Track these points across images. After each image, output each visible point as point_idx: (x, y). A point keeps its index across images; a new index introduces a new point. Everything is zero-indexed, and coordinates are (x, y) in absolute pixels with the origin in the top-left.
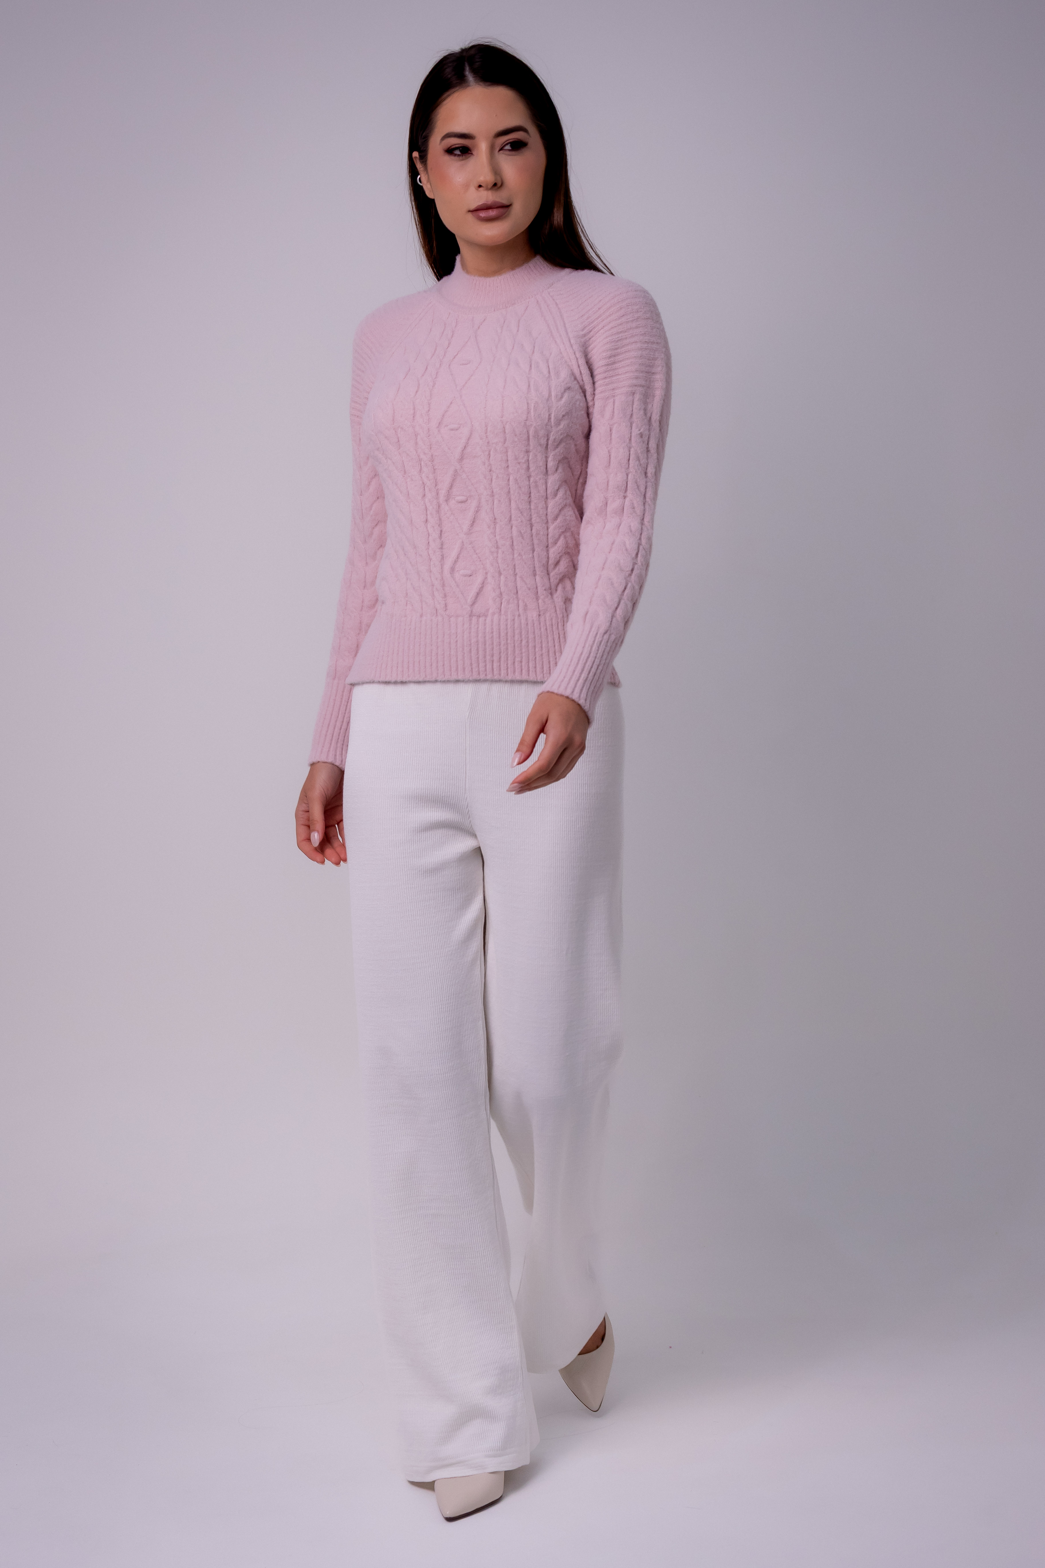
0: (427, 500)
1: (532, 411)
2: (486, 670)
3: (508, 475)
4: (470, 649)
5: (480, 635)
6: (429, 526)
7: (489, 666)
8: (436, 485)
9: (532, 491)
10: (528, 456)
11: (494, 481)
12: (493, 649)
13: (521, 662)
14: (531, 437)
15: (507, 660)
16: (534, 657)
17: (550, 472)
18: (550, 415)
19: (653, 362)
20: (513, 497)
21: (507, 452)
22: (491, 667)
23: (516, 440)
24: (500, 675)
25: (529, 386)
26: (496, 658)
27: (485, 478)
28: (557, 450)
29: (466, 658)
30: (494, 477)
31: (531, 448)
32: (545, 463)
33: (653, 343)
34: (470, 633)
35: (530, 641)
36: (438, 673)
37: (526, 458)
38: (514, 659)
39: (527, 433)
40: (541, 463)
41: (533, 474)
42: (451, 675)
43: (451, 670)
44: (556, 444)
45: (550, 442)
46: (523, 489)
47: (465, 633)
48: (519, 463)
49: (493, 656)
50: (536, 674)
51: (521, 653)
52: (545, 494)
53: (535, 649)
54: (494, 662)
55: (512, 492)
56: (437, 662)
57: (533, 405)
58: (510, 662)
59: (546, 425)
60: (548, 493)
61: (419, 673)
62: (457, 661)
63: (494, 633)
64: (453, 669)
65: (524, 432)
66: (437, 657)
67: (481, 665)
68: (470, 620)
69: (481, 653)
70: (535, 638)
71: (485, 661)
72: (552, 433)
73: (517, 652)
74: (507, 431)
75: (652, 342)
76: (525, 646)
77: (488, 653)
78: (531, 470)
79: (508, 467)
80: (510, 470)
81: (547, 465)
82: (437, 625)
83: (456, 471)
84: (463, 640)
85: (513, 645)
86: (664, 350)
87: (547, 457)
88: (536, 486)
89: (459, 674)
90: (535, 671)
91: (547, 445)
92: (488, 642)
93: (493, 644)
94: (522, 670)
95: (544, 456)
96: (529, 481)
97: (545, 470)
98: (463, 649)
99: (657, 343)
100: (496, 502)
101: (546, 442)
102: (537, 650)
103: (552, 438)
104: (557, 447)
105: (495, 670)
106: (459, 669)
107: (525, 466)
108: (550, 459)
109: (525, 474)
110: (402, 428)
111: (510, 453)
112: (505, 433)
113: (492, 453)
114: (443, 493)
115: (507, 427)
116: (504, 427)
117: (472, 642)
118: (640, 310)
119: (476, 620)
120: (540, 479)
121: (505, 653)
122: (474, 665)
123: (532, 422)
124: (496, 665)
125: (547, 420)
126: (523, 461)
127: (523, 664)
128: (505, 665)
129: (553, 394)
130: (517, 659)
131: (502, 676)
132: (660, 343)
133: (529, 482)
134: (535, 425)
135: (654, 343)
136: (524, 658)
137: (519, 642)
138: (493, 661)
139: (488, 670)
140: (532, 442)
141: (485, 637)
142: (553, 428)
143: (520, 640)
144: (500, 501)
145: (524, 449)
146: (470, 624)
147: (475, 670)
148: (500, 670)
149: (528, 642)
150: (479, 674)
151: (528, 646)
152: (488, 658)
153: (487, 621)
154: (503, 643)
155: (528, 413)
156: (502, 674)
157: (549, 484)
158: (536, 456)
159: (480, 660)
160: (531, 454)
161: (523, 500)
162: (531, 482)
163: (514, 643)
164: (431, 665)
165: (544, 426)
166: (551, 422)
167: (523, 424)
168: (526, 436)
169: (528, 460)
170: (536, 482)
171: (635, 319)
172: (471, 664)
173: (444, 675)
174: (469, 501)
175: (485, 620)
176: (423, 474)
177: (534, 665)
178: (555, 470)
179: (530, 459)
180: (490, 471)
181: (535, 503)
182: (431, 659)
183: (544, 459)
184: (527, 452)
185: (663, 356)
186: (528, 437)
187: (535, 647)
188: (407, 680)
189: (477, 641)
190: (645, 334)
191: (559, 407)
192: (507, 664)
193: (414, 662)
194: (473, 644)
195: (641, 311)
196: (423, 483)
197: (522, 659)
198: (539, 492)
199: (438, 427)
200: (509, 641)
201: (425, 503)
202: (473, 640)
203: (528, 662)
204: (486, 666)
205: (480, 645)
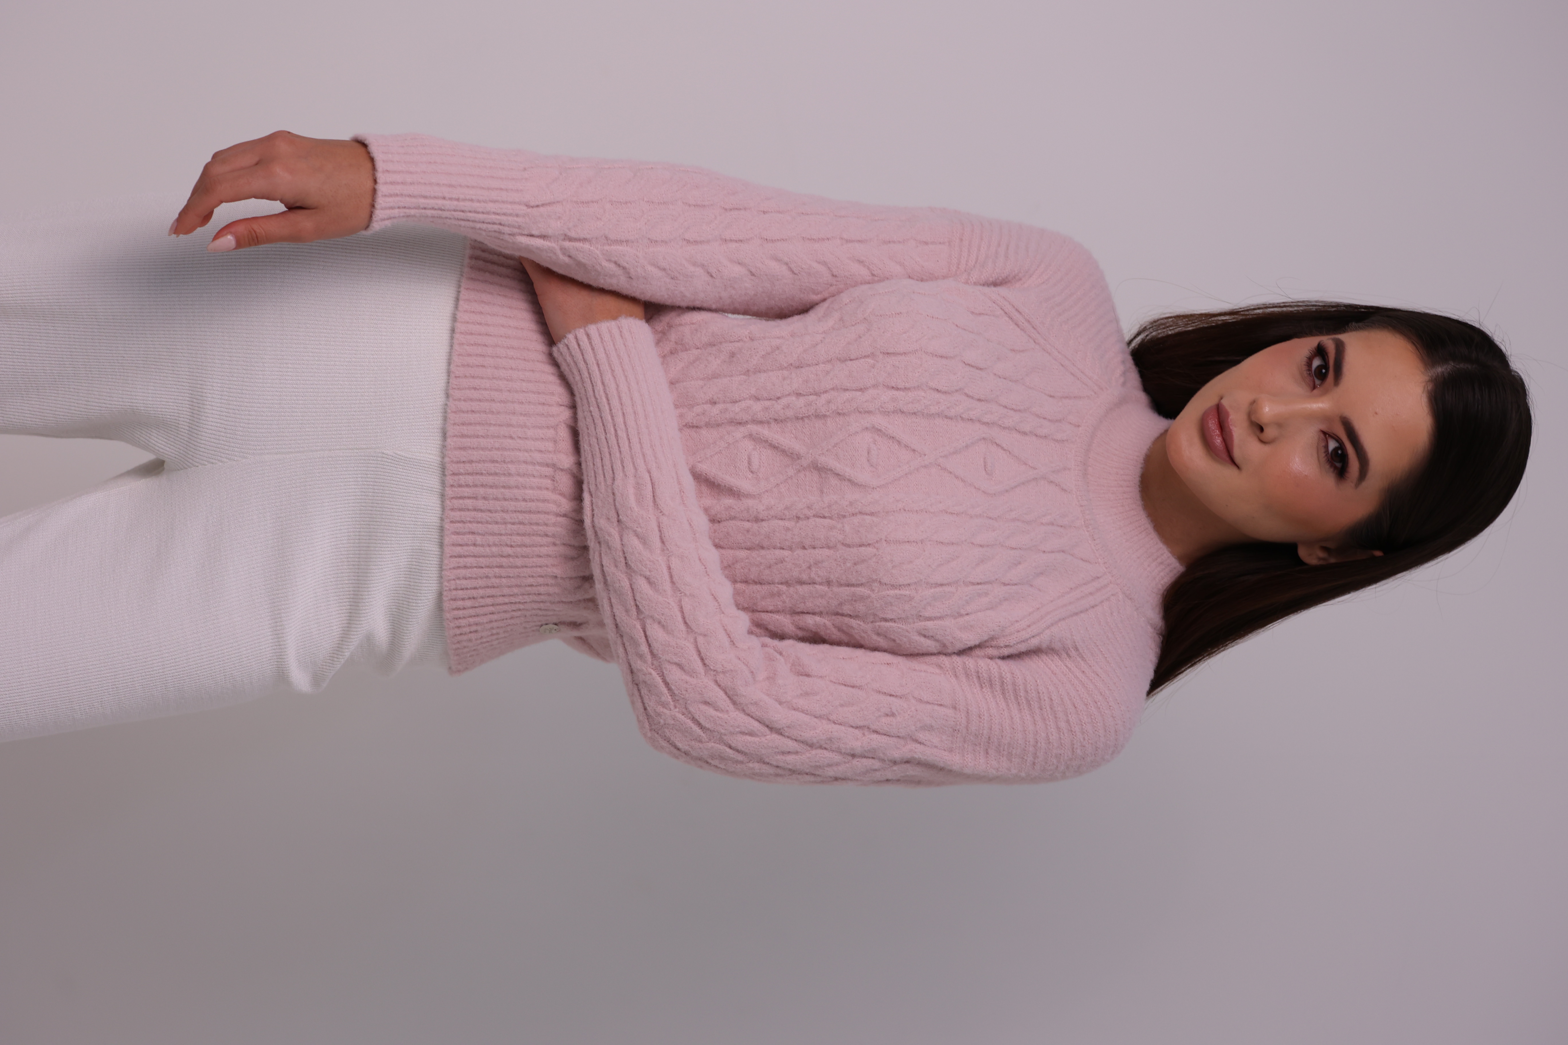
0: (751, 402)
1: (897, 592)
2: (460, 486)
3: (791, 549)
4: (497, 462)
5: (521, 479)
6: (707, 407)
7: (467, 491)
8: (776, 420)
9: (764, 587)
10: (821, 584)
11: (781, 523)
12: (496, 499)
13: (475, 545)
14: (853, 589)
15: (478, 522)
16: (483, 566)
17: (797, 618)
18: (892, 620)
19: (1005, 753)
20: (754, 554)
21: (829, 548)
22: (466, 495)
23: (848, 565)
24: (452, 510)
25: (942, 585)
26: (480, 504)
27: (787, 508)
28: (835, 631)
29: (482, 452)
30: (787, 524)
31: (836, 589)
32: (811, 611)
33: (1035, 756)
34: (525, 462)
35: (511, 559)
36: (460, 400)
37: (818, 580)
38: (479, 534)
39: (860, 583)
40: (810, 605)
41: (792, 589)
42: (454, 424)
43: (463, 424)
44: (845, 628)
45: (846, 620)
46: (767, 572)
47: (526, 454)
48: (809, 568)
49: (485, 498)
50: (454, 568)
51: (489, 546)
52: (759, 608)
53: (497, 567)
54: (474, 501)
55: (763, 552)
56: (480, 400)
57: (907, 593)
58: (474, 527)
59: (875, 615)
60: (761, 613)
61: (463, 366)
62: (478, 437)
63: (523, 504)
64: (465, 430)
65: (860, 578)
66: (487, 400)
67: (470, 479)
68: (547, 465)
69: (490, 480)
70: (517, 567)
71: (476, 486)
72: (862, 623)
73: (491, 539)
74: (862, 549)
75: (1036, 754)
76: (502, 552)
77: (490, 491)
78: (799, 587)
79: (804, 548)
80: (800, 552)
81: (808, 613)
82: (544, 404)
83: (799, 457)
84: (512, 450)
85: (503, 532)
86: (1023, 774)
87: (820, 614)
88: (772, 595)
89: (455, 439)
90: (459, 567)
91: (842, 615)
92: (508, 493)
93: (505, 499)
94: (461, 545)
95: (822, 609)
96: (782, 583)
97: (799, 610)
98: (498, 449)
99: (1034, 764)
100: (747, 525)
101: (846, 614)
102: (497, 570)
103: (854, 622)
104: (840, 629)
105: (461, 501)
106: (464, 440)
107: (805, 577)
108: (818, 619)
109: (792, 576)
110: (873, 367)
111: (826, 552)
112: (860, 546)
113: (827, 522)
114: (765, 432)
115: (870, 550)
116: (869, 545)
117: (509, 466)
118: (1086, 738)
119: (547, 474)
120: (784, 602)
121: (490, 520)
122: (469, 468)
123: (879, 591)
124: (469, 503)
125: (882, 616)
126: (813, 575)
127: (472, 548)
128: (468, 519)
129: (930, 624)
130: (479, 539)
131: (450, 512)
132: (1034, 768)
133: (778, 583)
134: (873, 596)
135: (1035, 759)
136: (482, 549)
137: (509, 543)
138: (476, 498)
139: (460, 489)
140: (845, 592)
141: (517, 487)
142: (870, 625)
143: (513, 544)
144: (748, 531)
145: (832, 577)
146: (540, 464)
147: (462, 468)
148: (461, 510)
149: (509, 556)
150: (454, 474)
151: (502, 556)
152: (481, 491)
153: (545, 492)
154: (507, 517)
155: (892, 586)
156: (452, 514)
157: (776, 617)
158: (822, 596)
159: (478, 477)
160: (825, 588)
161: (749, 570)
162: (779, 586)
163: (506, 534)
164: (475, 389)
165: (872, 611)
166: (881, 621)
167: (874, 577)
168: (854, 581)
169: (814, 583)
170: (779, 594)
171: (1071, 727)
172: (471, 462)
173: (455, 412)
174: (750, 476)
175: (547, 489)
176: (794, 398)
177: (468, 565)
178: (801, 627)
179: (817, 586)
180: (798, 518)
181: (744, 591)
182: (485, 389)
183: (817, 610)
184: (829, 583)
185: (1014, 771)
186: (853, 585)
187: (501, 567)
188: (455, 341)
189: (510, 475)
190: (1049, 743)
191: (907, 634)
192: (470, 522)
193: (483, 356)
194: (505, 466)
195: (1084, 739)
196: (779, 398)
197: (479, 545)
198: (763, 598)
199: (873, 427)
200: (509, 526)
201: (745, 399)
202: (512, 468)
203: (475, 556)
204: (467, 486)
205: (503, 478)
